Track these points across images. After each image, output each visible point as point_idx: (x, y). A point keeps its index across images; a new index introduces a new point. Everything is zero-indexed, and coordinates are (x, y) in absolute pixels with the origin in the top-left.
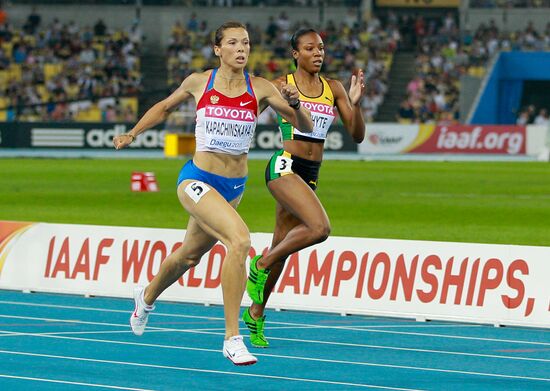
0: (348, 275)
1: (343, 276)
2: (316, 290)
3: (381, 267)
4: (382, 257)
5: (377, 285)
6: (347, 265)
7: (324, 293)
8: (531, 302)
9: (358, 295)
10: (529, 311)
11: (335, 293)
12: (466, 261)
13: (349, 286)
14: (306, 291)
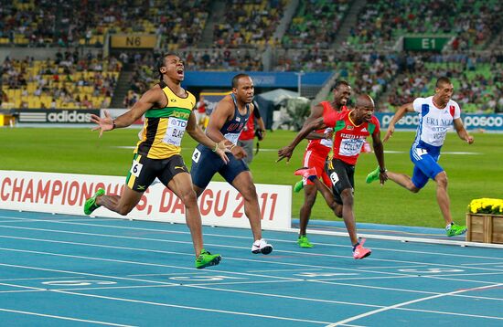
0: (58, 193)
1: (55, 193)
2: (41, 200)
3: (74, 188)
4: (75, 184)
5: (72, 198)
6: (57, 188)
7: (46, 202)
8: (150, 207)
9: (63, 203)
10: (149, 212)
11: (51, 203)
12: (117, 186)
13: (58, 199)
14: (37, 201)
